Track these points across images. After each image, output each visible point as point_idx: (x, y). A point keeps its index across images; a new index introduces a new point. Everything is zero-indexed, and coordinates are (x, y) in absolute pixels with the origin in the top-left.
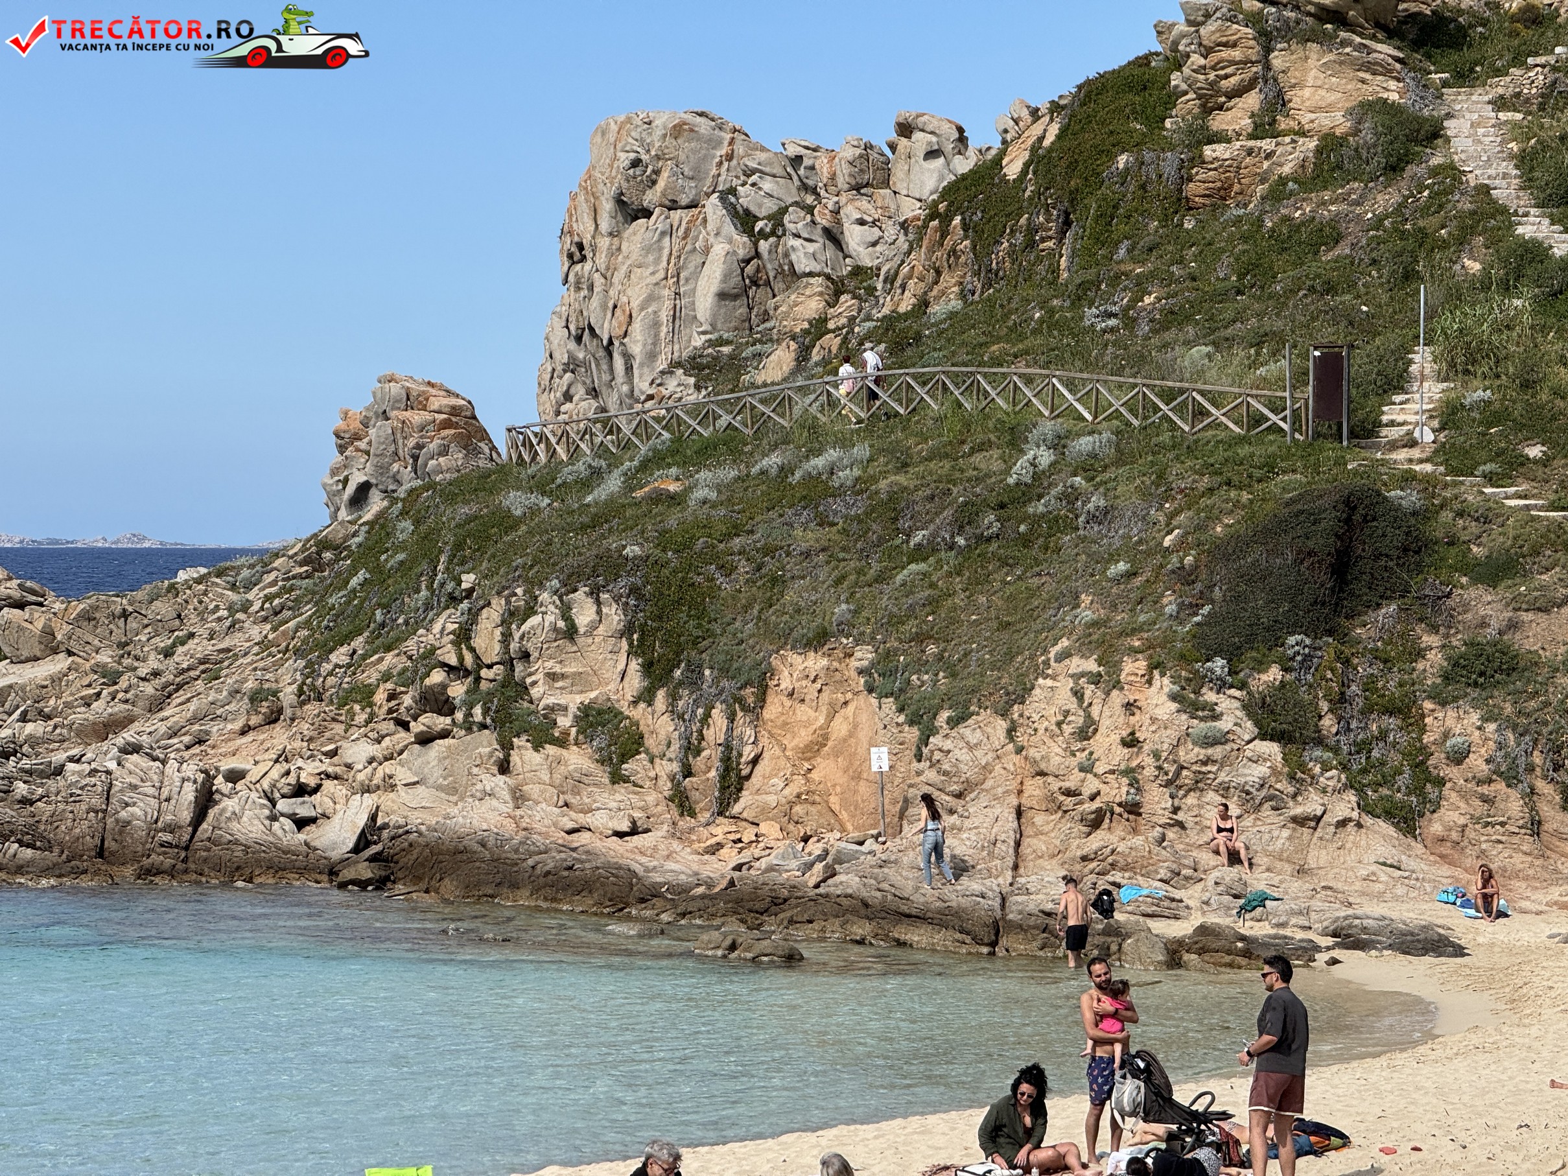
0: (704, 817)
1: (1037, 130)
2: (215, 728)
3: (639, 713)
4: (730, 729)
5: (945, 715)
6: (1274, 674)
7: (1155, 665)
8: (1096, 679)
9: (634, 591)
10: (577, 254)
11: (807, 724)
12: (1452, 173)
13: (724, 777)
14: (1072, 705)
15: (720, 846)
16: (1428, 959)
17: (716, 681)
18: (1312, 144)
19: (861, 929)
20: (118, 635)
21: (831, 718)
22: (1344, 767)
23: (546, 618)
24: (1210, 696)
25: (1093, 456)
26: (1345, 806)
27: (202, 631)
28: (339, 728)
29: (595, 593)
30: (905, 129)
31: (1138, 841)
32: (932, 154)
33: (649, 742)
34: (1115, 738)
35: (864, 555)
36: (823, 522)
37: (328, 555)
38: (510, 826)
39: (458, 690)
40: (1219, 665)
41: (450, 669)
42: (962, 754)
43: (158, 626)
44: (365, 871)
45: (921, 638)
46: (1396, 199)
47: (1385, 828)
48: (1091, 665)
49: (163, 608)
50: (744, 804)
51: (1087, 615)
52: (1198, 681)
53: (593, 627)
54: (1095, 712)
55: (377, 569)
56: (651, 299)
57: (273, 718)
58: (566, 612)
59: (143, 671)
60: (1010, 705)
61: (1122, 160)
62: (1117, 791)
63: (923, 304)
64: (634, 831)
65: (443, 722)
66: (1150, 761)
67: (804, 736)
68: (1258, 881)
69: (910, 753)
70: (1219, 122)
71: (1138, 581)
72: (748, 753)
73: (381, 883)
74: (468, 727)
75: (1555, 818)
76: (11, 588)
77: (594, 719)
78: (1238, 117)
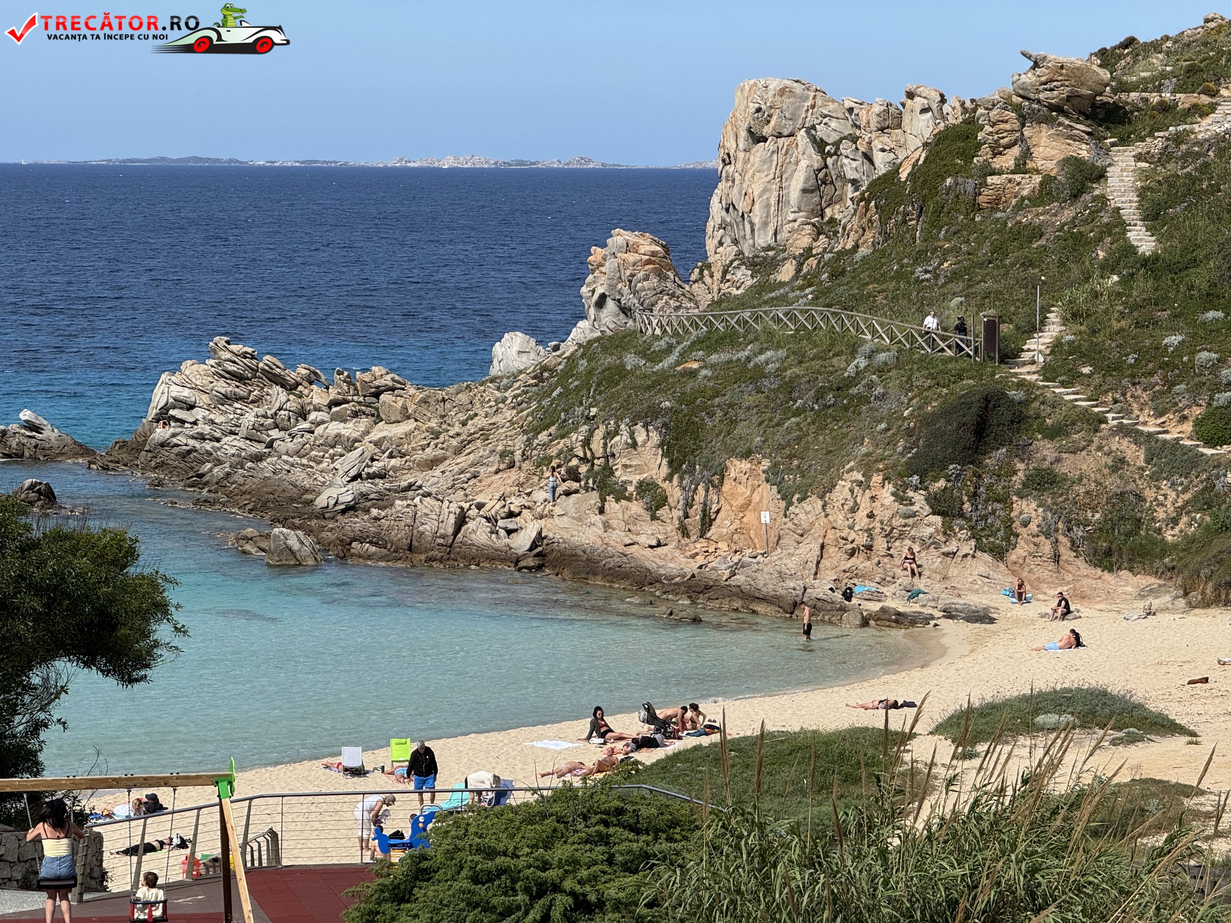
0: (693, 538)
1: (916, 155)
2: (482, 470)
3: (665, 485)
4: (706, 496)
5: (797, 496)
6: (942, 483)
7: (887, 478)
8: (860, 484)
9: (665, 425)
10: (727, 160)
11: (742, 495)
12: (1103, 200)
13: (703, 519)
14: (849, 497)
15: (697, 554)
16: (977, 625)
17: (701, 472)
18: (1038, 179)
19: (737, 604)
20: (440, 411)
21: (752, 492)
22: (972, 528)
23: (623, 438)
24: (910, 494)
25: (886, 364)
26: (968, 547)
27: (481, 413)
28: (536, 478)
29: (646, 426)
30: (911, 95)
31: (868, 564)
32: (924, 111)
33: (670, 500)
34: (865, 513)
35: (774, 411)
36: (759, 391)
37: (546, 374)
38: (599, 542)
39: (583, 469)
40: (915, 479)
41: (581, 459)
42: (802, 516)
43: (460, 408)
44: (531, 562)
45: (791, 457)
46: (1072, 214)
47: (987, 557)
48: (859, 476)
49: (463, 398)
50: (712, 532)
51: (864, 450)
52: (906, 486)
53: (645, 443)
54: (858, 500)
55: (565, 388)
56: (765, 191)
57: (511, 466)
58: (632, 435)
59: (451, 433)
60: (825, 493)
61: (949, 181)
62: (862, 539)
63: (856, 247)
64: (659, 545)
65: (575, 485)
66: (878, 525)
67: (741, 501)
68: (920, 584)
69: (782, 513)
70: (998, 163)
71: (889, 433)
72: (715, 507)
73: (540, 568)
74: (587, 489)
75: (1066, 554)
76: (387, 380)
77: (645, 488)
78: (1007, 160)
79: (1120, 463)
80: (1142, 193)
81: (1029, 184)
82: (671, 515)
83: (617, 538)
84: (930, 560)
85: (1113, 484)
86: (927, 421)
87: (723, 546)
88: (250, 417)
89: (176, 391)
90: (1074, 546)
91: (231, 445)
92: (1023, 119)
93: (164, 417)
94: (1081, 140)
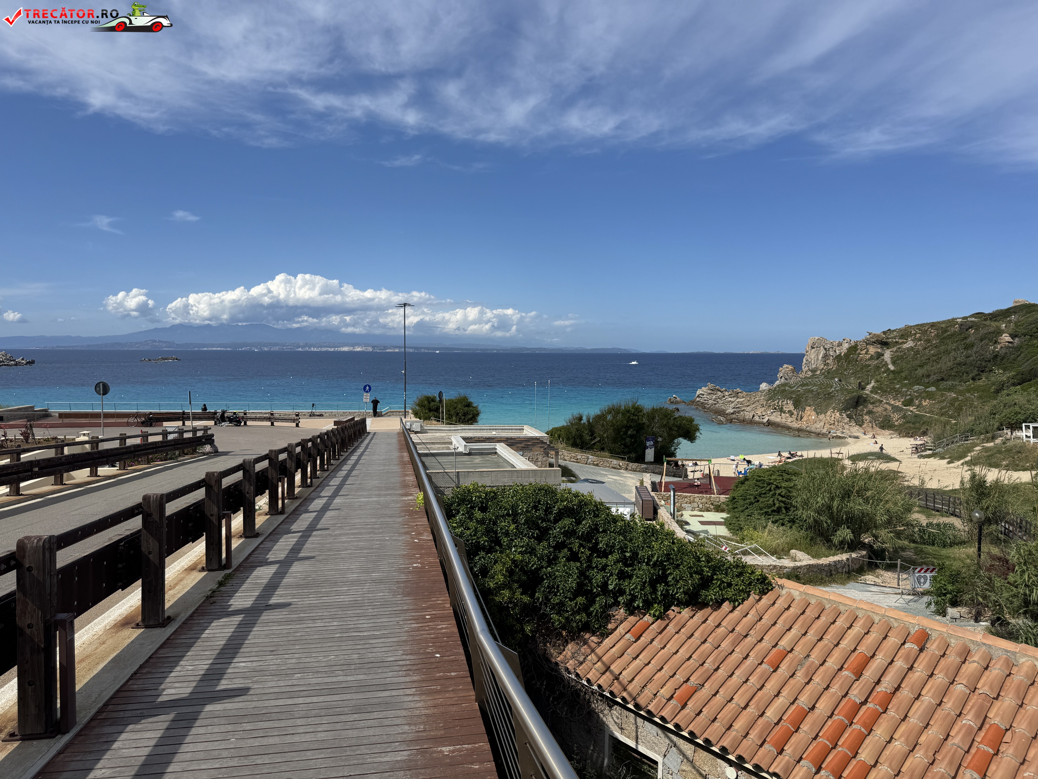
0: (799, 421)
1: (845, 351)
2: (758, 407)
3: (793, 411)
4: (801, 413)
5: (820, 414)
6: (849, 412)
7: (838, 411)
9: (794, 400)
11: (809, 413)
12: (883, 359)
13: (801, 417)
15: (799, 424)
17: (801, 409)
19: (807, 433)
27: (758, 397)
28: (768, 409)
29: (790, 400)
30: (844, 340)
31: (834, 427)
32: (847, 343)
33: (794, 414)
35: (815, 398)
36: (812, 394)
37: (770, 390)
38: (780, 421)
39: (777, 408)
40: (844, 411)
42: (821, 418)
45: (819, 407)
46: (877, 362)
47: (858, 426)
48: (832, 410)
49: (754, 394)
50: (802, 420)
51: (833, 406)
52: (842, 413)
54: (832, 415)
55: (774, 393)
56: (814, 357)
57: (763, 407)
58: (787, 402)
59: (752, 401)
60: (825, 413)
61: (852, 356)
62: (833, 422)
63: (832, 368)
64: (792, 422)
66: (836, 420)
68: (844, 431)
69: (817, 417)
70: (862, 352)
71: (839, 403)
72: (803, 415)
73: (768, 425)
74: (778, 411)
75: (874, 426)
76: (740, 391)
79: (886, 409)
80: (891, 358)
81: (868, 357)
82: (794, 417)
83: (784, 420)
84: (847, 427)
85: (884, 413)
86: (847, 400)
87: (805, 422)
88: (714, 397)
89: (701, 392)
90: (876, 425)
92: (867, 344)
94: (879, 348)
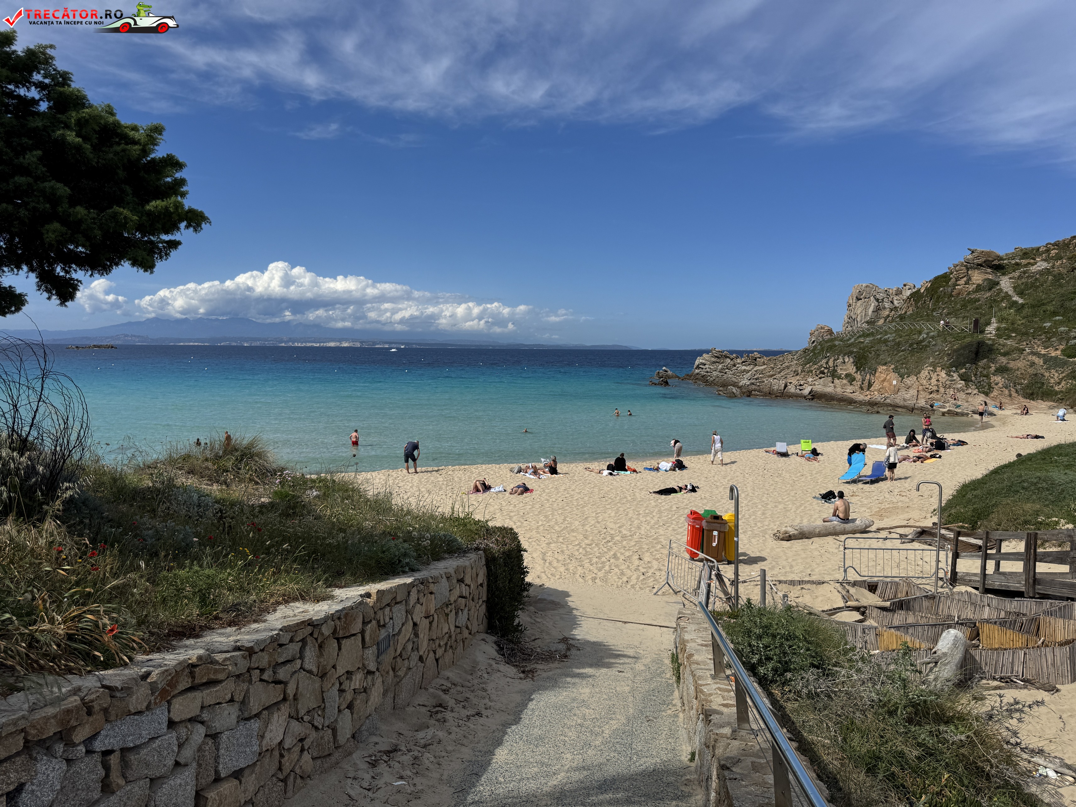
6: (964, 370)
8: (932, 371)
10: (850, 306)
11: (883, 377)
12: (1001, 290)
14: (928, 375)
18: (975, 286)
20: (774, 362)
21: (887, 376)
22: (976, 385)
23: (841, 360)
24: (952, 374)
25: (934, 336)
26: (976, 391)
30: (905, 285)
34: (935, 380)
39: (826, 371)
41: (825, 368)
43: (780, 361)
44: (810, 397)
45: (902, 364)
49: (781, 359)
50: (872, 389)
52: (950, 371)
53: (848, 362)
57: (797, 375)
58: (844, 359)
62: (935, 388)
63: (906, 312)
65: (823, 376)
67: (882, 379)
68: (959, 403)
70: (959, 282)
73: (812, 399)
76: (759, 356)
77: (847, 376)
78: (962, 282)
79: (1033, 364)
80: (1014, 288)
81: (971, 288)
82: (857, 384)
83: (839, 390)
84: (961, 395)
85: (1031, 371)
86: (955, 351)
87: (876, 393)
88: (720, 366)
89: (701, 361)
91: (715, 373)
92: (968, 269)
93: (698, 367)
94: (989, 274)
